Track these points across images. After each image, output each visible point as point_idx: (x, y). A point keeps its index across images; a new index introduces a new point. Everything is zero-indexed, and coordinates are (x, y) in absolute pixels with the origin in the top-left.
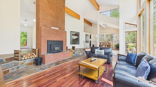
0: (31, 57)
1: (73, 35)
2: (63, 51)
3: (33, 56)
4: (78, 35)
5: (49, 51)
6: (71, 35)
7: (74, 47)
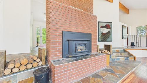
0: (29, 66)
1: (102, 27)
2: (92, 53)
3: (35, 64)
4: (111, 26)
5: (66, 53)
6: (100, 27)
7: (110, 45)
